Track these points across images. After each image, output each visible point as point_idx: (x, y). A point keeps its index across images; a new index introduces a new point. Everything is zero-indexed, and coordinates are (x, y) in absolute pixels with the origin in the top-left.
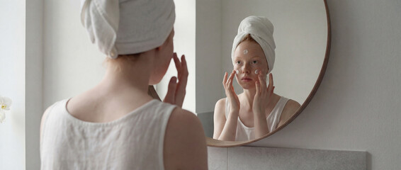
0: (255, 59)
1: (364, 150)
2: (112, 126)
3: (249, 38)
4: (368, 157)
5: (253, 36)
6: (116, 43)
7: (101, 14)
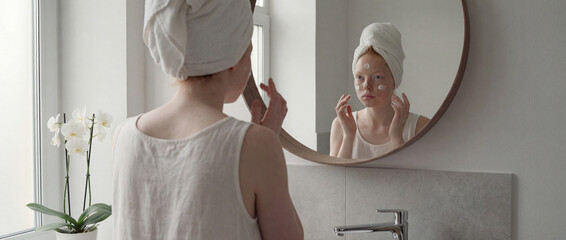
0: (378, 74)
1: (510, 173)
2: (186, 142)
3: (371, 51)
4: (514, 179)
5: (376, 49)
6: (185, 64)
7: (166, 36)
